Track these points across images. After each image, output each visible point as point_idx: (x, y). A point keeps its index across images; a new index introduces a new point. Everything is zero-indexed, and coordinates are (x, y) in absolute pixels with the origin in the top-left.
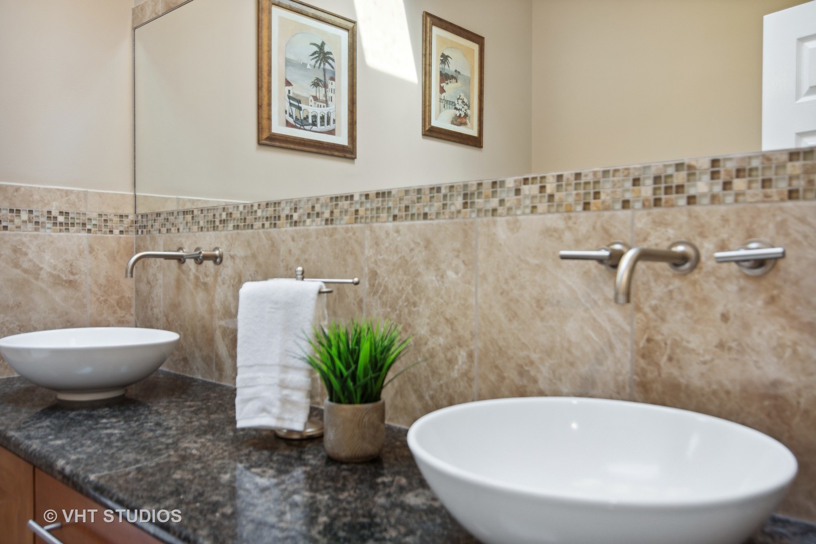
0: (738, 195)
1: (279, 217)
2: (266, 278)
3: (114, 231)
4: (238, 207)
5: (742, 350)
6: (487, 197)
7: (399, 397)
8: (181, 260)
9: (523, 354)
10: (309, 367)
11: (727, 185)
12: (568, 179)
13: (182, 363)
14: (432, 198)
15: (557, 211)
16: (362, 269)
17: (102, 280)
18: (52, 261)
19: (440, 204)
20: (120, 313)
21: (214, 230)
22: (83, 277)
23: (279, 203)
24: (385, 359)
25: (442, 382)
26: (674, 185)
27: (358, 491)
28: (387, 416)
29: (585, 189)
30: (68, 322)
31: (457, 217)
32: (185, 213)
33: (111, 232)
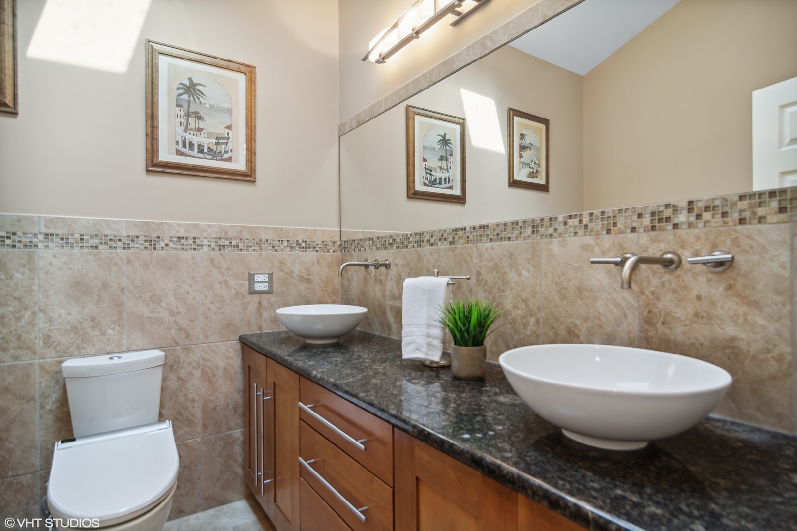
0: (705, 222)
1: (423, 241)
2: (416, 276)
3: (330, 251)
4: (399, 236)
5: (710, 317)
6: (546, 227)
7: (494, 346)
8: (366, 266)
9: (569, 320)
10: (443, 326)
11: (698, 217)
12: (597, 215)
13: (368, 326)
14: (512, 228)
15: (590, 235)
16: (472, 270)
17: (324, 279)
18: (299, 268)
19: (518, 232)
20: (333, 297)
21: (385, 249)
22: (314, 277)
23: (423, 233)
24: (486, 322)
25: (520, 337)
26: (664, 217)
27: (471, 393)
28: (487, 357)
29: (607, 221)
30: (307, 301)
31: (528, 239)
32: (369, 240)
33: (328, 251)
